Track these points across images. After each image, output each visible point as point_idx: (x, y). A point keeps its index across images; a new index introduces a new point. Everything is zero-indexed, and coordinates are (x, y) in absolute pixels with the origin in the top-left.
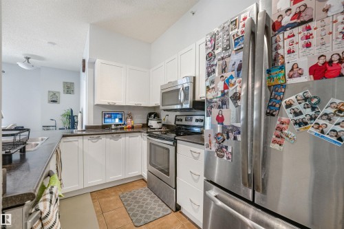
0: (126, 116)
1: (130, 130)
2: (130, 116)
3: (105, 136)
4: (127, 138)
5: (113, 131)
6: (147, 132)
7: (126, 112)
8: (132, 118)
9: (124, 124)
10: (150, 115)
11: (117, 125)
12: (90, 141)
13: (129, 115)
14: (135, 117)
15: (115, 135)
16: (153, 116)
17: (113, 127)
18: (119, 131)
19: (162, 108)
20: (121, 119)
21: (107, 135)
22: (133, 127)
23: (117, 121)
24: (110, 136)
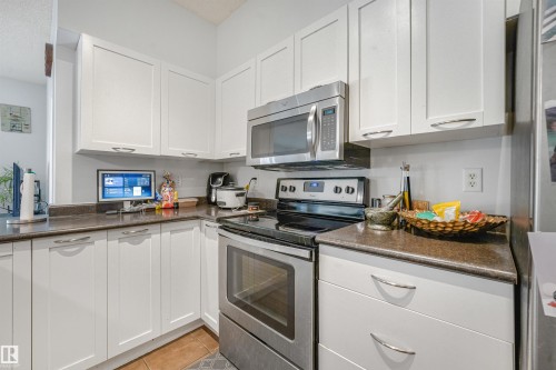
0: (159, 181)
1: (171, 215)
2: (169, 181)
3: (104, 233)
4: (166, 235)
5: (128, 219)
6: (219, 220)
7: (160, 171)
8: (173, 185)
9: (156, 199)
10: (214, 177)
11: (138, 202)
12: (55, 253)
13: (168, 179)
14: (180, 182)
15: (133, 231)
16: (220, 180)
17: (127, 207)
18: (143, 218)
19: (251, 161)
20: (147, 189)
21: (111, 233)
22: (176, 207)
23: (137, 192)
24: (119, 233)
